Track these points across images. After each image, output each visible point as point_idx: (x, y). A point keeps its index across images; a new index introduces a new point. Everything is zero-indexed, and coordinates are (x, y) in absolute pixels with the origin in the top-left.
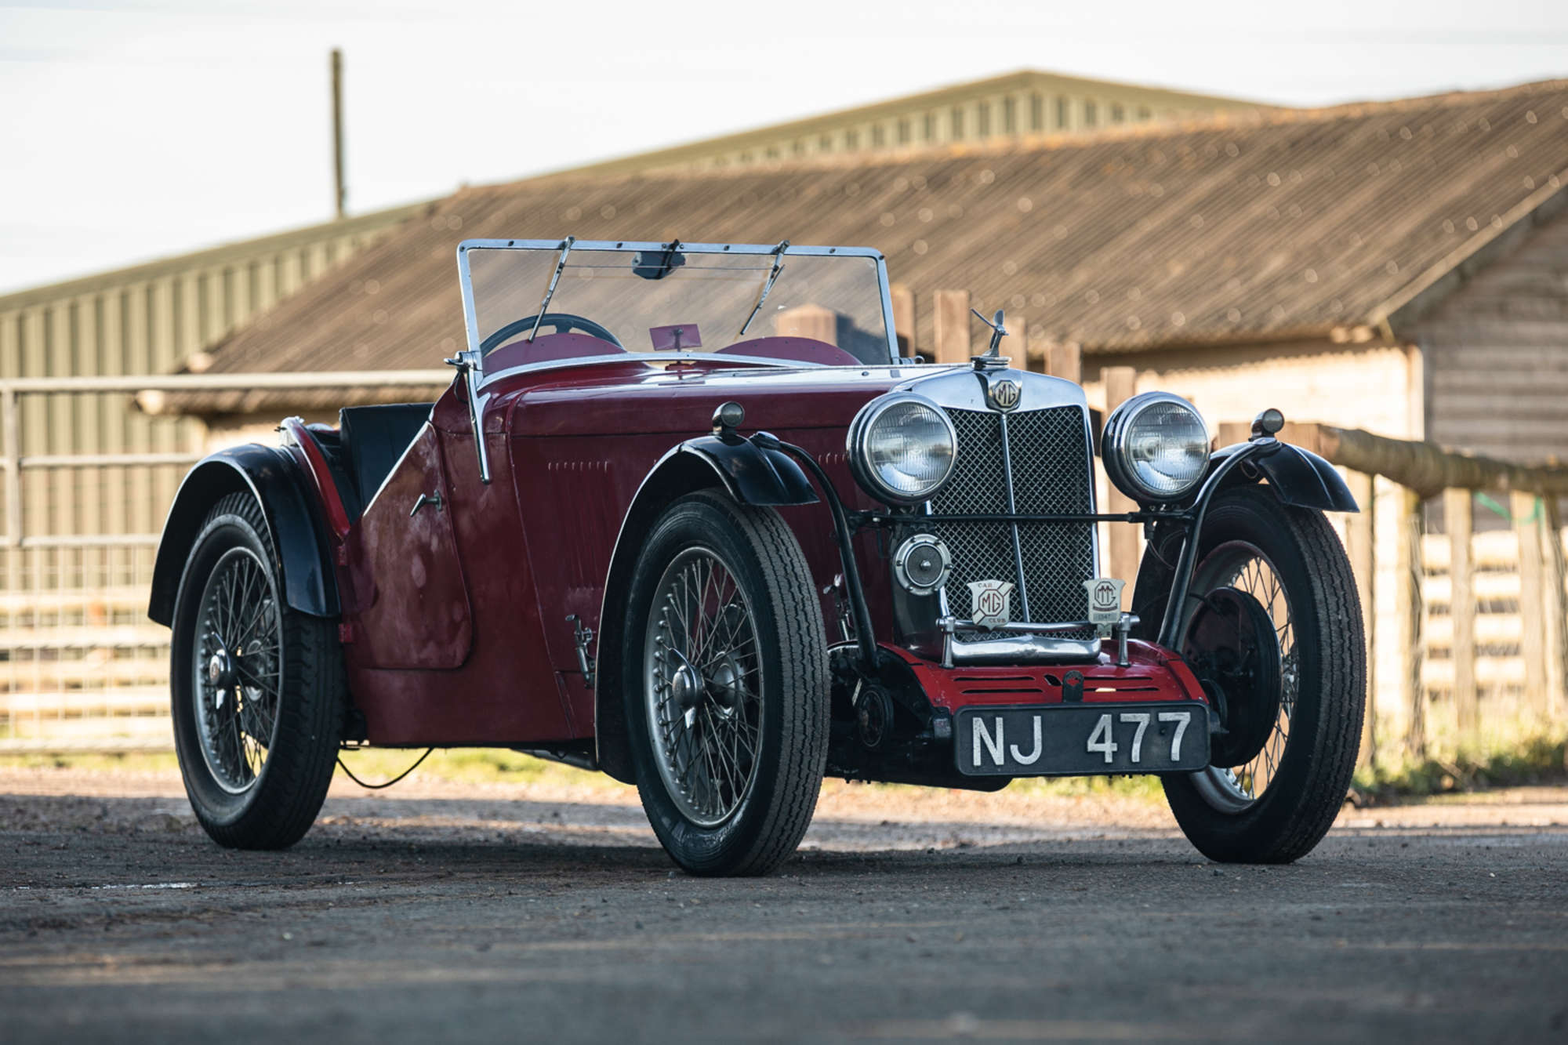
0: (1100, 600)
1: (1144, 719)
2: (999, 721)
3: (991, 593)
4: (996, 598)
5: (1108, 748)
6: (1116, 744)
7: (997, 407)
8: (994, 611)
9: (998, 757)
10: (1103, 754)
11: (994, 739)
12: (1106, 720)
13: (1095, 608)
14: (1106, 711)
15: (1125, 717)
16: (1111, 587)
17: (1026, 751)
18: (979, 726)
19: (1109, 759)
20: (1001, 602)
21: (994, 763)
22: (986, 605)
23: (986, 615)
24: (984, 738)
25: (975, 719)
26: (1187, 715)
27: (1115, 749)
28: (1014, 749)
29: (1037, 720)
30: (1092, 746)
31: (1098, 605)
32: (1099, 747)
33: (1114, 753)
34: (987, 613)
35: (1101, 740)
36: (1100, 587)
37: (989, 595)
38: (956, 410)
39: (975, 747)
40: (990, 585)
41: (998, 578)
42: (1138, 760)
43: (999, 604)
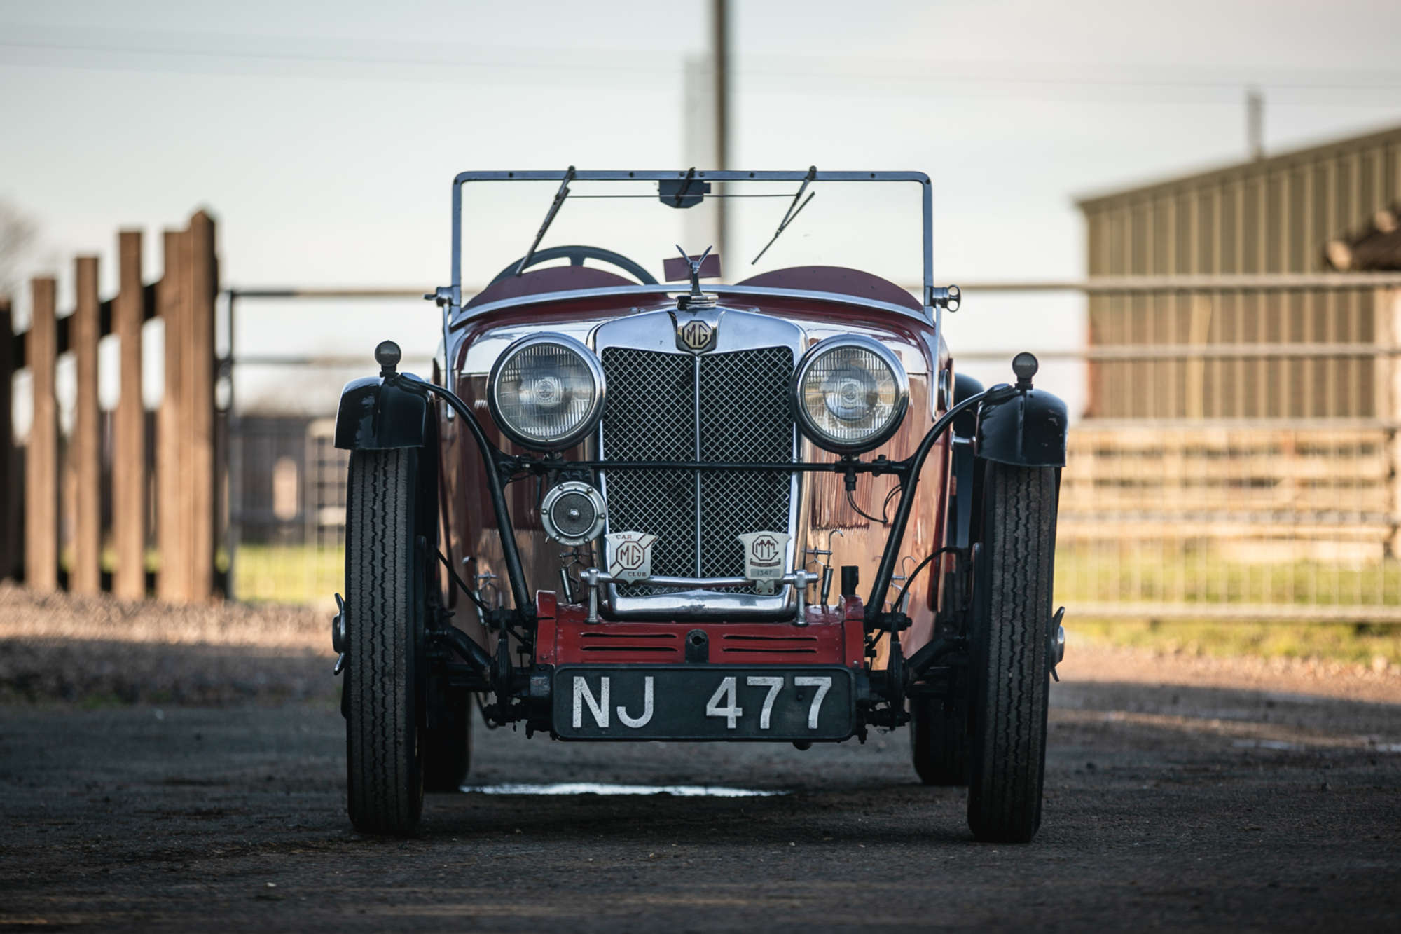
0: (759, 555)
1: (776, 683)
2: (605, 681)
3: (631, 545)
4: (636, 551)
5: (732, 712)
6: (741, 709)
7: (687, 348)
8: (633, 564)
9: (602, 718)
10: (726, 718)
11: (598, 701)
12: (729, 683)
13: (752, 563)
14: (730, 673)
15: (753, 680)
16: (772, 541)
17: (635, 713)
18: (581, 686)
19: (732, 725)
20: (641, 555)
21: (598, 725)
22: (625, 558)
23: (624, 569)
24: (587, 698)
25: (576, 678)
26: (829, 679)
27: (740, 714)
28: (622, 711)
29: (649, 682)
30: (712, 710)
31: (755, 560)
32: (721, 712)
33: (738, 718)
34: (626, 566)
35: (723, 703)
36: (759, 541)
37: (628, 547)
38: (644, 352)
39: (575, 707)
40: (629, 537)
41: (637, 530)
42: (768, 726)
43: (639, 557)
